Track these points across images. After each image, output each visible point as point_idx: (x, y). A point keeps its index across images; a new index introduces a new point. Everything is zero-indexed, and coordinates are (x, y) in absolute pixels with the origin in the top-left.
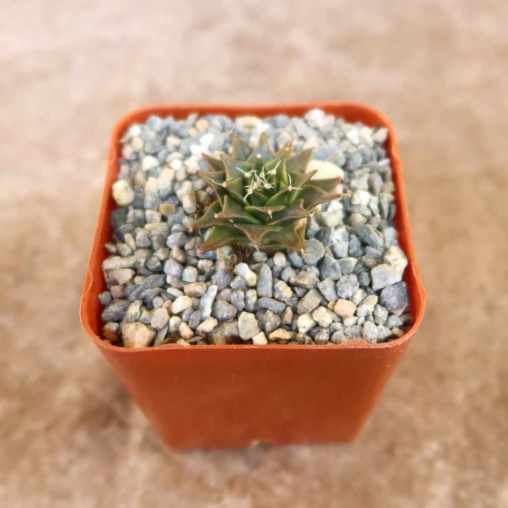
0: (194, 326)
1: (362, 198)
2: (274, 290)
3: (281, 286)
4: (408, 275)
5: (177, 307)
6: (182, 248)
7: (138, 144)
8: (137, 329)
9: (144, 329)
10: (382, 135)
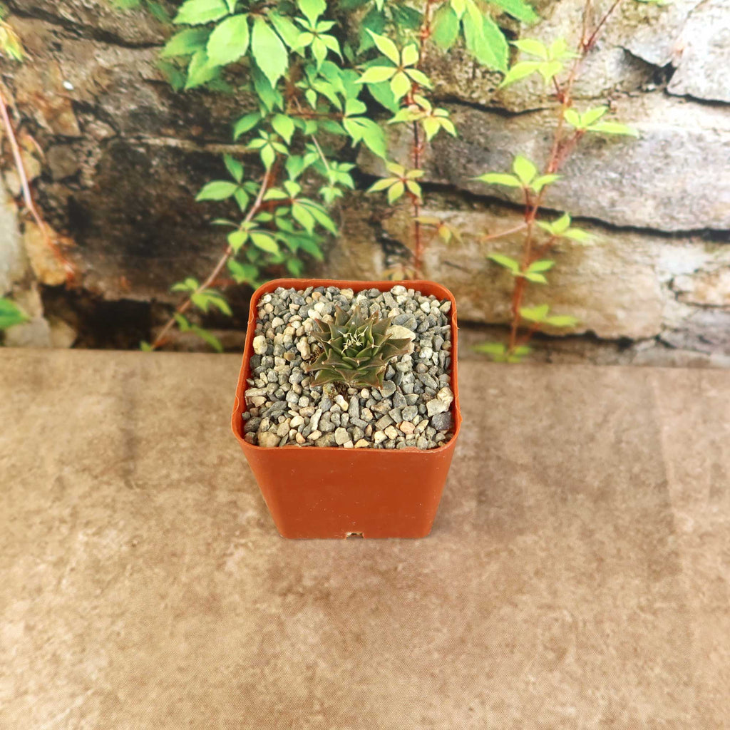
0: (306, 435)
1: (427, 353)
2: (360, 414)
3: (366, 411)
4: (452, 407)
5: (295, 422)
6: (300, 384)
7: (269, 308)
8: (268, 436)
9: (273, 436)
10: (446, 307)
